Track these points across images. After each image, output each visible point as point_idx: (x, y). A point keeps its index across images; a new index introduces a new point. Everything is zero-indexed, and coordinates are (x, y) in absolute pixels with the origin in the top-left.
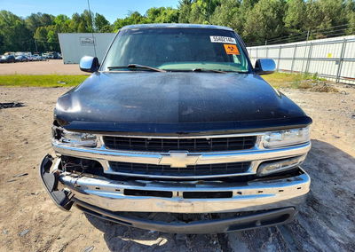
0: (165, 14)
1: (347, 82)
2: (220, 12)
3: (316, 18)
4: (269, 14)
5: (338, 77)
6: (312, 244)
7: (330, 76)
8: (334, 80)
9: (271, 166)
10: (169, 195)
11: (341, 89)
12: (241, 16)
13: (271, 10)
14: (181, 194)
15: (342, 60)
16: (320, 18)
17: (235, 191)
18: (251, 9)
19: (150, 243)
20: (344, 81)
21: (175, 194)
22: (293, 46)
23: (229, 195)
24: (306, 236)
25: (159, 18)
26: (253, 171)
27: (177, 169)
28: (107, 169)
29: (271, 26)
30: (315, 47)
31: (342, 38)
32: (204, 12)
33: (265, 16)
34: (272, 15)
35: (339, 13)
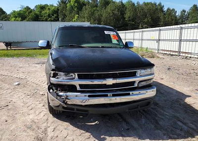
0: (49, 9)
1: (163, 52)
2: (86, 10)
3: (142, 15)
4: (116, 12)
5: (158, 50)
6: (159, 117)
7: (154, 49)
8: (157, 51)
9: (142, 83)
10: (107, 96)
11: (161, 56)
12: (99, 13)
13: (117, 10)
14: (111, 95)
15: (159, 40)
16: (145, 16)
17: (131, 93)
18: (105, 9)
19: (94, 124)
20: (162, 52)
21: (109, 95)
22: (132, 32)
23: (129, 94)
24: (156, 115)
25: (45, 11)
26: (136, 85)
27: (108, 85)
28: (78, 88)
29: (118, 20)
30: (144, 33)
31: (158, 28)
32: (76, 9)
33: (113, 13)
34: (117, 13)
35: (154, 13)
